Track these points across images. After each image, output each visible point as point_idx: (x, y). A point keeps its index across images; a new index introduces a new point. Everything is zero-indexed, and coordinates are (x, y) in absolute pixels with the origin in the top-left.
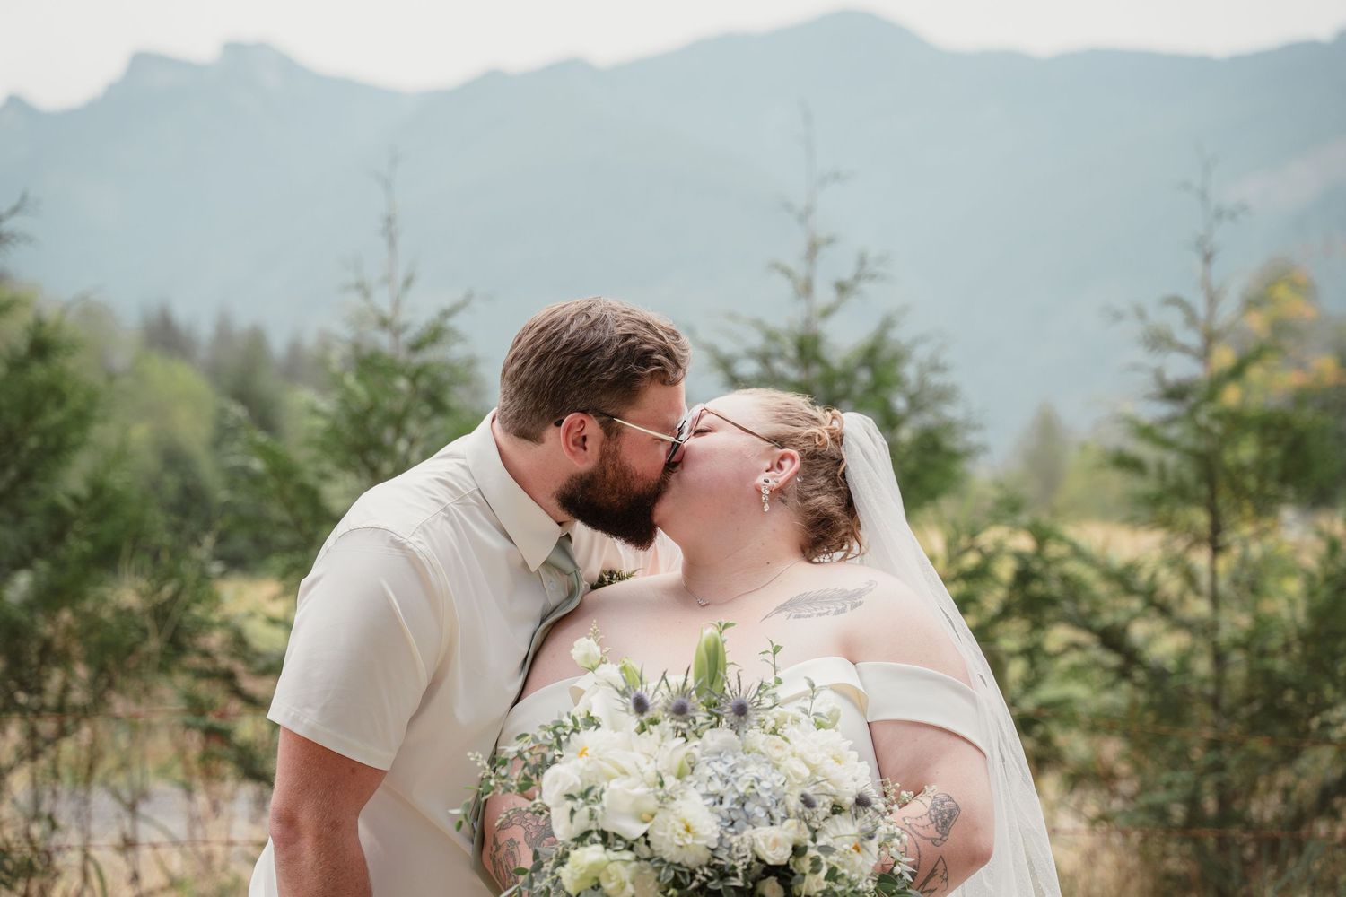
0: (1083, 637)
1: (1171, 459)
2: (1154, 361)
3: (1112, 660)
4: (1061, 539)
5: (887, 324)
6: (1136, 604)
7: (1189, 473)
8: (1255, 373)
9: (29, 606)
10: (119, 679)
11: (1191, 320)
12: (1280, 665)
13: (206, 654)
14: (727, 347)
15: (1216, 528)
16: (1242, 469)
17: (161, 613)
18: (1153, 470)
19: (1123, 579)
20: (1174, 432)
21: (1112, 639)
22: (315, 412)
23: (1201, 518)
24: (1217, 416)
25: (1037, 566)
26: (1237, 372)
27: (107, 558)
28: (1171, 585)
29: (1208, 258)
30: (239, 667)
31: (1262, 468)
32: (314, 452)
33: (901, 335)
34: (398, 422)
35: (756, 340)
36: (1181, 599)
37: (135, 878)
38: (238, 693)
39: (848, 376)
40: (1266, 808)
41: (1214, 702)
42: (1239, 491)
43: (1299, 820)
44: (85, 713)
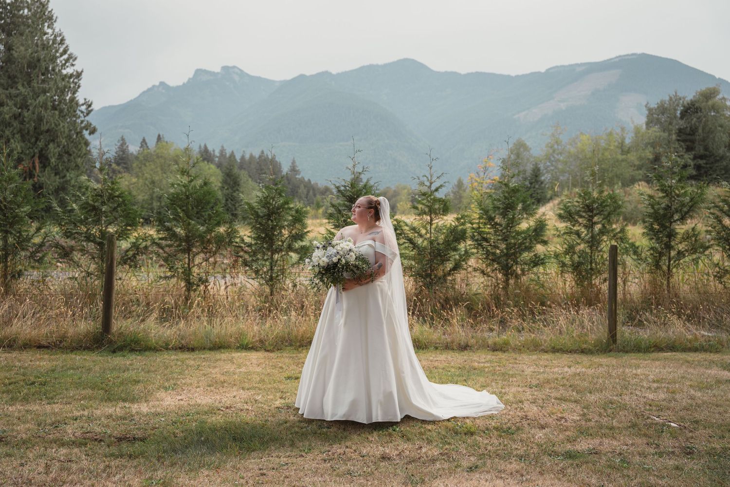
0: (406, 241)
1: (423, 207)
2: (421, 188)
3: (411, 245)
4: (404, 222)
5: (368, 181)
6: (416, 235)
7: (427, 210)
8: (440, 190)
9: (204, 233)
10: (221, 247)
11: (428, 180)
12: (441, 247)
13: (237, 243)
14: (337, 185)
15: (431, 220)
16: (436, 209)
17: (228, 234)
18: (420, 209)
19: (414, 229)
20: (425, 201)
21: (411, 241)
22: (257, 197)
23: (429, 218)
24: (431, 199)
25: (398, 227)
26: (437, 190)
27: (218, 224)
28: (423, 231)
29: (431, 168)
30: (243, 245)
31: (439, 209)
32: (257, 204)
33: (372, 183)
34: (273, 199)
35: (343, 183)
36: (426, 234)
37: (226, 283)
38: (243, 250)
39: (361, 190)
40: (441, 273)
41: (430, 253)
42: (436, 214)
43: (445, 276)
44: (215, 253)
